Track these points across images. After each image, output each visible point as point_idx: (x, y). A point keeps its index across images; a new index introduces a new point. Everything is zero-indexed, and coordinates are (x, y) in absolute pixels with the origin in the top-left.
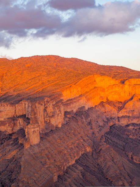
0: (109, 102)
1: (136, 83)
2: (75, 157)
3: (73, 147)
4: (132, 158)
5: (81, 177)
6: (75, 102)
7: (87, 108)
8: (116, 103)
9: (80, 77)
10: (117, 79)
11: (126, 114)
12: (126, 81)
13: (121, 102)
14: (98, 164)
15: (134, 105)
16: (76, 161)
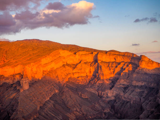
0: (68, 65)
1: (82, 54)
2: (49, 96)
3: (48, 90)
4: (81, 95)
5: (53, 107)
6: (48, 65)
7: (55, 68)
8: (72, 65)
9: (51, 51)
10: (72, 52)
11: (77, 71)
12: (77, 53)
13: (74, 65)
14: (62, 99)
15: (81, 66)
16: (50, 98)
